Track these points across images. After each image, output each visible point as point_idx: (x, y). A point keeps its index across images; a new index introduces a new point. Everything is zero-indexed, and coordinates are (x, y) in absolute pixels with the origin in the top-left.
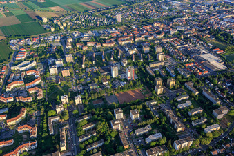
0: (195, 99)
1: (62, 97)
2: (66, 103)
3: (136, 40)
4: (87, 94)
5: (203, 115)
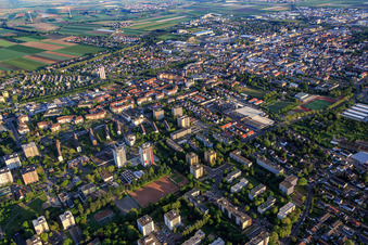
0: (250, 174)
1: (34, 222)
2: (45, 231)
3: (139, 103)
4: (80, 206)
5: (268, 194)
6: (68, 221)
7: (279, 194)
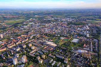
0: (56, 60)
3: (17, 44)
5: (62, 64)
7: (64, 63)
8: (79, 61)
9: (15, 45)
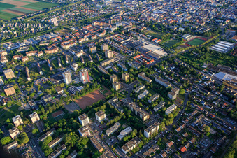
0: (150, 88)
1: (14, 119)
2: (21, 124)
4: (43, 109)
5: (161, 100)
6: (35, 118)
7: (167, 99)
8: (206, 100)
9: (76, 44)
